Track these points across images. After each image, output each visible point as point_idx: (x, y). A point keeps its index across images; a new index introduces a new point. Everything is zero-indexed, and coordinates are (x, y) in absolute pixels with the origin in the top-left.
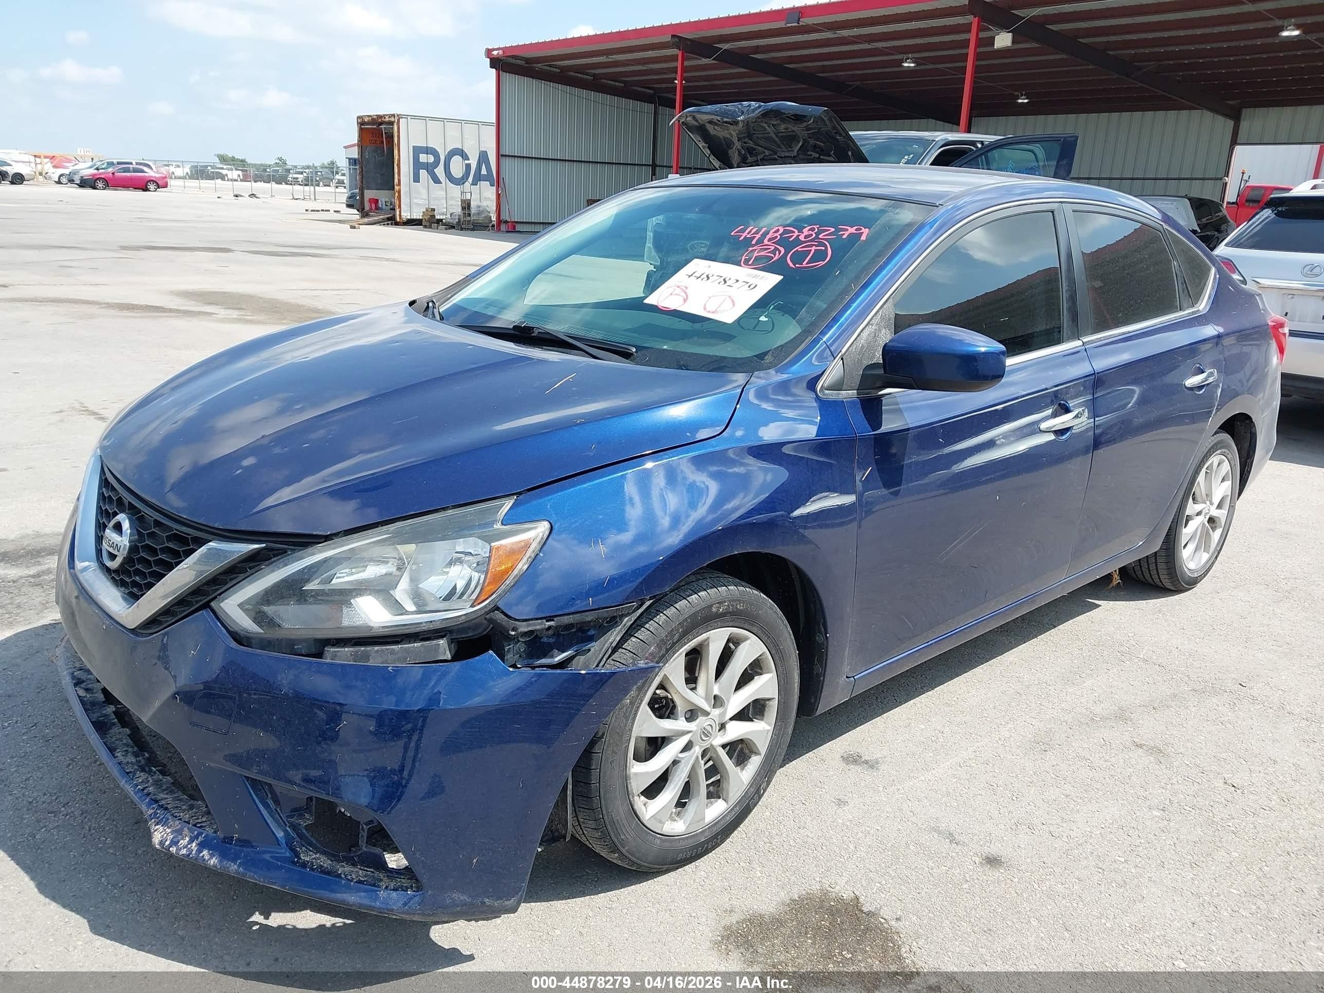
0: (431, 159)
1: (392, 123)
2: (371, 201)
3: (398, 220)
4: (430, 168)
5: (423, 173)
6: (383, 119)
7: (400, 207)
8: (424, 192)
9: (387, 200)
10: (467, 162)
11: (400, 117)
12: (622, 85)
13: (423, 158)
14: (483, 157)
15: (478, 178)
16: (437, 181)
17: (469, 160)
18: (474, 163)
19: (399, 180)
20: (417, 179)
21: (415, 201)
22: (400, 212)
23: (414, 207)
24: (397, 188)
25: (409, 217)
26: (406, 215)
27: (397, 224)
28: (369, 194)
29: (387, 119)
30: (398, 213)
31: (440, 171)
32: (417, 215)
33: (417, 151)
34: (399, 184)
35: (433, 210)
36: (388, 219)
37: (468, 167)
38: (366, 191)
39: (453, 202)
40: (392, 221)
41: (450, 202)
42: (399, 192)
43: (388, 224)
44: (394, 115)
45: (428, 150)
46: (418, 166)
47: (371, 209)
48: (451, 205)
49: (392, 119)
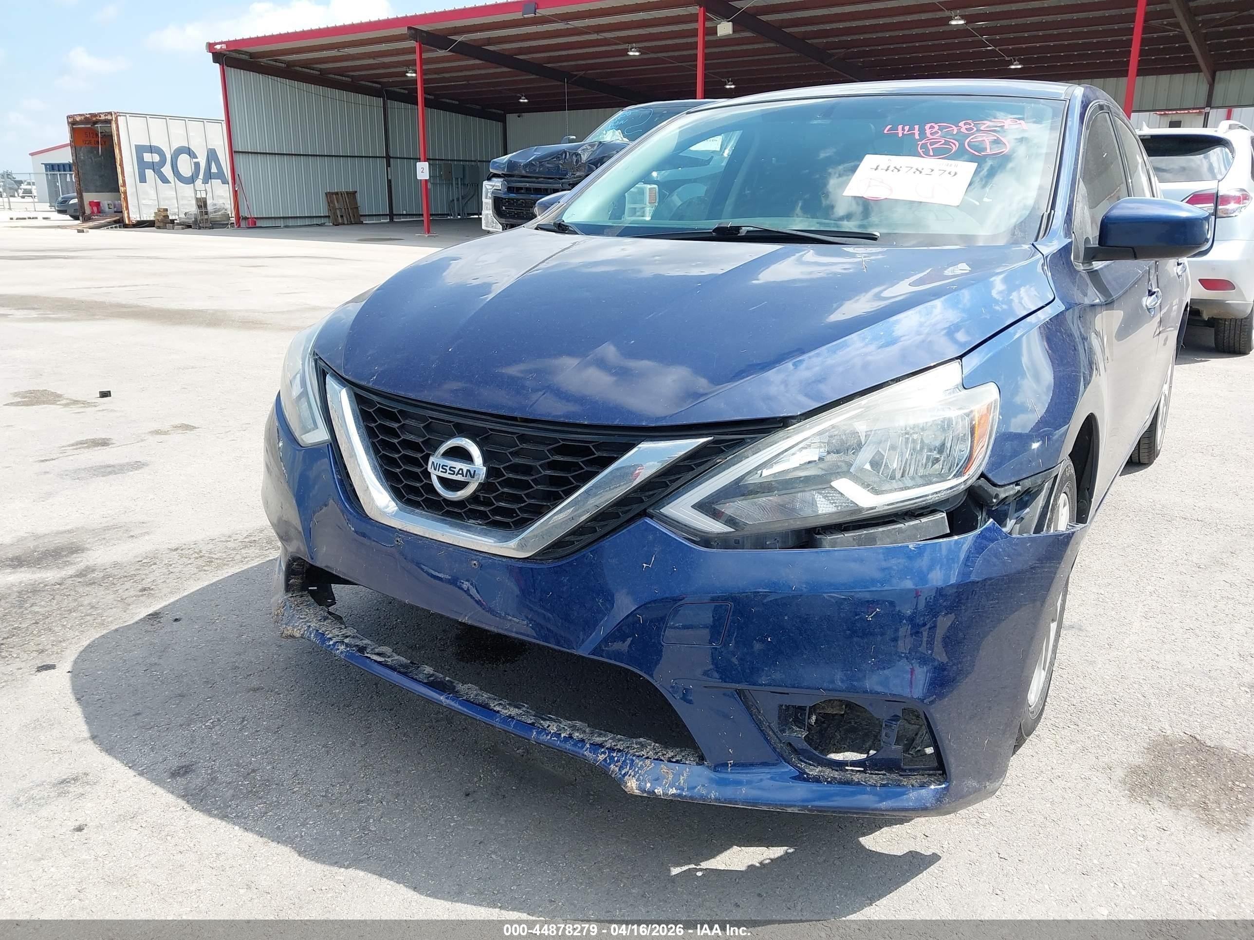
0: (156, 158)
1: (109, 122)
2: (92, 204)
3: (127, 222)
4: (156, 168)
5: (149, 173)
6: (98, 118)
7: (127, 208)
8: (152, 192)
9: (109, 202)
10: (195, 160)
11: (118, 114)
12: (350, 80)
13: (147, 157)
14: (212, 155)
15: (209, 176)
16: (165, 180)
17: (197, 158)
18: (202, 161)
19: (124, 181)
20: (143, 179)
21: (144, 202)
22: (128, 213)
23: (142, 207)
24: (122, 189)
25: (139, 219)
26: (135, 217)
27: (126, 226)
28: (89, 197)
29: (103, 117)
30: (126, 215)
31: (167, 170)
32: (149, 216)
33: (140, 150)
34: (124, 185)
35: (166, 210)
36: (115, 222)
37: (197, 165)
38: (84, 194)
39: (185, 202)
40: (120, 223)
41: (181, 202)
42: (125, 193)
43: (116, 227)
44: (110, 113)
45: (151, 149)
46: (143, 166)
47: (93, 212)
48: (183, 205)
49: (109, 117)
